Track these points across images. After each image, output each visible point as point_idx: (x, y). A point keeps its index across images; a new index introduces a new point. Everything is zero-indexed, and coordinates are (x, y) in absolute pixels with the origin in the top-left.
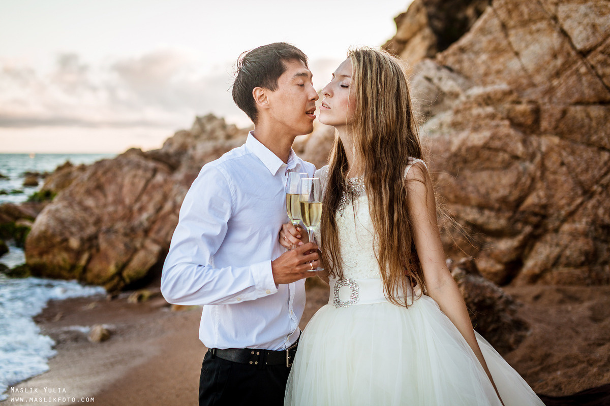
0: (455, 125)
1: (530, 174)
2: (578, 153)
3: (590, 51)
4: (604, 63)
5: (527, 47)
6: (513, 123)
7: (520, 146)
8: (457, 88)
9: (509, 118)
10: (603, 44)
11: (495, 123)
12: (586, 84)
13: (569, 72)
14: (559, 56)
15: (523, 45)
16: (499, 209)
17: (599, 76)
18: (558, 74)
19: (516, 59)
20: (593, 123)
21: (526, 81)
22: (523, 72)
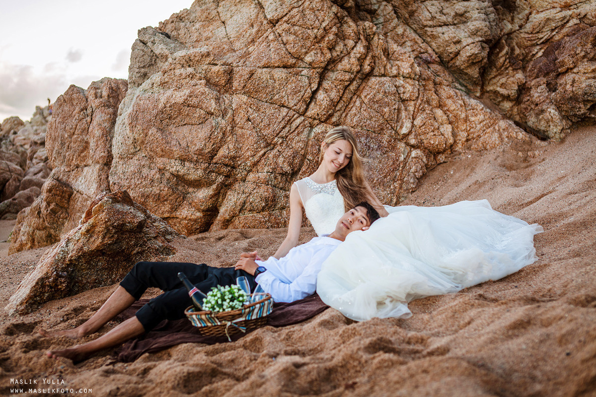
0: (163, 84)
1: (222, 129)
2: (262, 110)
3: (278, 21)
4: (288, 31)
5: (231, 16)
6: (209, 82)
7: (214, 104)
8: (167, 52)
9: (205, 78)
10: (288, 16)
11: (193, 82)
12: (272, 50)
13: (261, 39)
14: (255, 26)
15: (229, 16)
16: (197, 161)
17: (283, 43)
18: (253, 41)
19: (223, 28)
20: (276, 85)
21: (226, 47)
22: (226, 39)
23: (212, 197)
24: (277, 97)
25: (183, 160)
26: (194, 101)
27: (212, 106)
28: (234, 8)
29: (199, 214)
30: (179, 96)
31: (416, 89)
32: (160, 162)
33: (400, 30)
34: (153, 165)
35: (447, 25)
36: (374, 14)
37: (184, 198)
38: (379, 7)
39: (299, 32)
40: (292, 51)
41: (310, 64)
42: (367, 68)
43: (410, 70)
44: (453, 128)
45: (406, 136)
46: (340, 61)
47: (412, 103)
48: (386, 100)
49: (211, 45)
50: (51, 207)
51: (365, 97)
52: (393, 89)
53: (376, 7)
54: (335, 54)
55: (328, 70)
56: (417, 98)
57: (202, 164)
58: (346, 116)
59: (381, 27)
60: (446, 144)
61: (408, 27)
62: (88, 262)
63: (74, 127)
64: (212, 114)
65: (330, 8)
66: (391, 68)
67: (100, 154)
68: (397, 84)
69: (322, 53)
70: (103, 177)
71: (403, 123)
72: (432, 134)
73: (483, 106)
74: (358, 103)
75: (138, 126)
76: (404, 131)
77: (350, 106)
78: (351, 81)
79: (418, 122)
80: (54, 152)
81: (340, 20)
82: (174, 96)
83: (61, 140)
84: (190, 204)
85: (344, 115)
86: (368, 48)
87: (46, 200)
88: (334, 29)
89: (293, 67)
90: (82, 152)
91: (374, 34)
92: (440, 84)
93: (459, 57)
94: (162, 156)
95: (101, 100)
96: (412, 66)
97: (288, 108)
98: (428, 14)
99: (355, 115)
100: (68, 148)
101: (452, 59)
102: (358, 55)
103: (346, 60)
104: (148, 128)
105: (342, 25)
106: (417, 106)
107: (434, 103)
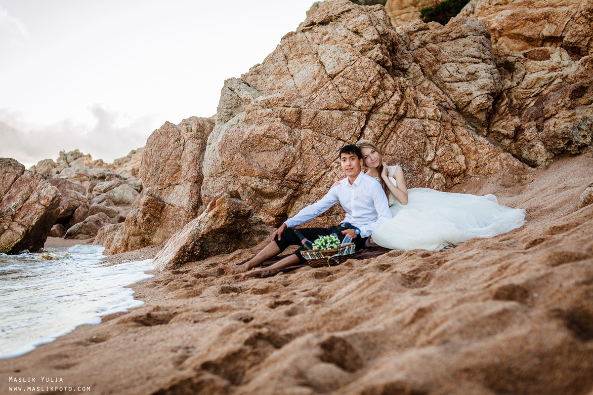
0: (247, 121)
1: (293, 154)
2: (323, 141)
3: (335, 75)
4: (343, 83)
5: (298, 72)
6: (283, 120)
7: (287, 135)
8: (250, 97)
9: (280, 116)
10: (343, 72)
11: (272, 119)
12: (331, 97)
13: (322, 89)
14: (317, 79)
15: (297, 71)
16: (272, 178)
17: (339, 92)
18: (316, 90)
19: (292, 80)
20: (334, 122)
21: (295, 94)
22: (294, 88)
23: (283, 205)
24: (334, 131)
25: (261, 177)
26: (272, 133)
27: (286, 137)
28: (300, 65)
29: (272, 219)
30: (260, 130)
31: (438, 128)
32: (243, 179)
33: (426, 84)
34: (236, 182)
35: (462, 81)
36: (406, 72)
37: (261, 207)
38: (410, 67)
39: (352, 84)
40: (346, 98)
41: (359, 108)
42: (402, 112)
43: (434, 114)
44: (465, 158)
45: (431, 162)
46: (382, 106)
47: (436, 138)
48: (416, 135)
49: (283, 92)
50: (146, 217)
51: (400, 133)
52: (421, 127)
53: (407, 67)
54: (378, 101)
55: (373, 112)
56: (439, 134)
57: (277, 181)
58: (385, 147)
59: (411, 81)
60: (460, 170)
61: (432, 82)
62: (213, 237)
63: (169, 154)
64: (285, 143)
65: (374, 67)
66: (419, 112)
67: (192, 174)
68: (424, 124)
69: (368, 100)
70: (194, 192)
71: (428, 153)
72: (450, 161)
73: (488, 142)
74: (395, 138)
75: (226, 152)
76: (429, 159)
77: (389, 140)
78: (390, 121)
79: (439, 152)
80: (149, 174)
81: (382, 76)
82: (256, 129)
83: (156, 165)
84: (266, 211)
85: (384, 146)
86: (403, 97)
87: (142, 212)
88: (378, 82)
89: (347, 110)
90: (175, 173)
91: (407, 87)
92: (456, 125)
93: (470, 105)
94: (245, 175)
95: (192, 133)
96: (435, 111)
97: (344, 141)
98: (447, 72)
99: (393, 146)
100: (162, 171)
101: (465, 107)
102: (395, 102)
103: (386, 105)
104: (235, 153)
105: (383, 80)
106: (439, 141)
107: (452, 139)
